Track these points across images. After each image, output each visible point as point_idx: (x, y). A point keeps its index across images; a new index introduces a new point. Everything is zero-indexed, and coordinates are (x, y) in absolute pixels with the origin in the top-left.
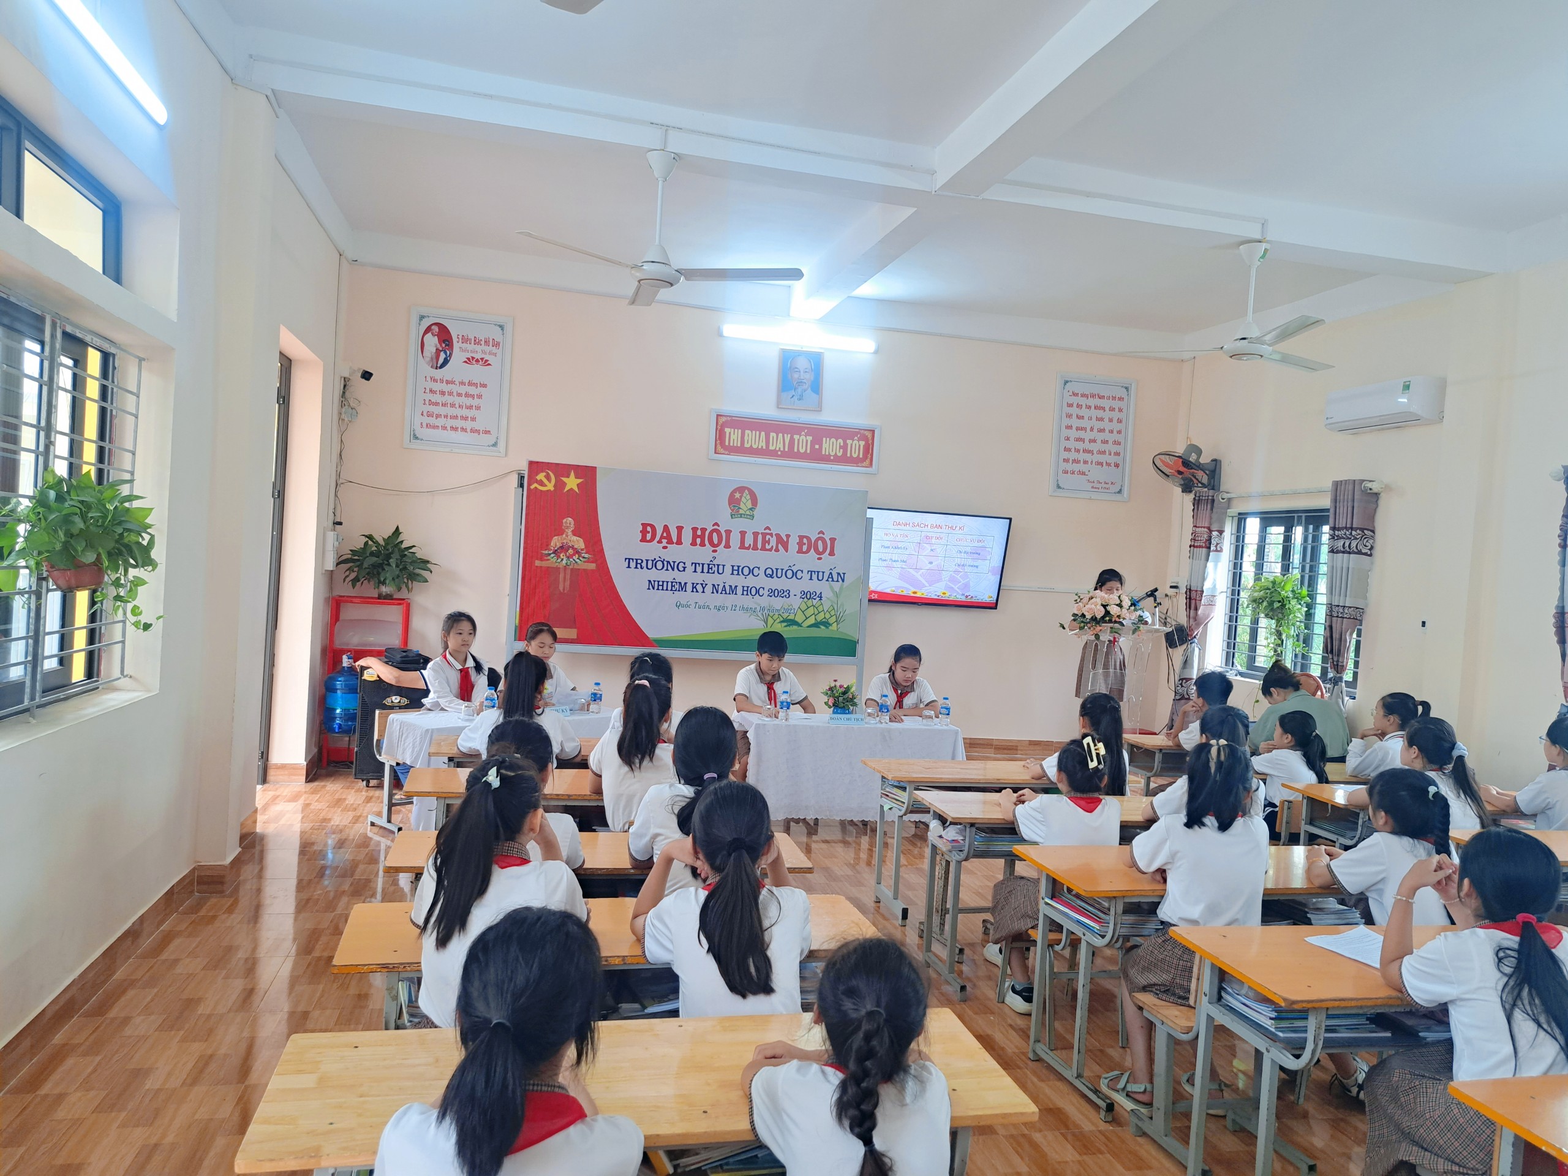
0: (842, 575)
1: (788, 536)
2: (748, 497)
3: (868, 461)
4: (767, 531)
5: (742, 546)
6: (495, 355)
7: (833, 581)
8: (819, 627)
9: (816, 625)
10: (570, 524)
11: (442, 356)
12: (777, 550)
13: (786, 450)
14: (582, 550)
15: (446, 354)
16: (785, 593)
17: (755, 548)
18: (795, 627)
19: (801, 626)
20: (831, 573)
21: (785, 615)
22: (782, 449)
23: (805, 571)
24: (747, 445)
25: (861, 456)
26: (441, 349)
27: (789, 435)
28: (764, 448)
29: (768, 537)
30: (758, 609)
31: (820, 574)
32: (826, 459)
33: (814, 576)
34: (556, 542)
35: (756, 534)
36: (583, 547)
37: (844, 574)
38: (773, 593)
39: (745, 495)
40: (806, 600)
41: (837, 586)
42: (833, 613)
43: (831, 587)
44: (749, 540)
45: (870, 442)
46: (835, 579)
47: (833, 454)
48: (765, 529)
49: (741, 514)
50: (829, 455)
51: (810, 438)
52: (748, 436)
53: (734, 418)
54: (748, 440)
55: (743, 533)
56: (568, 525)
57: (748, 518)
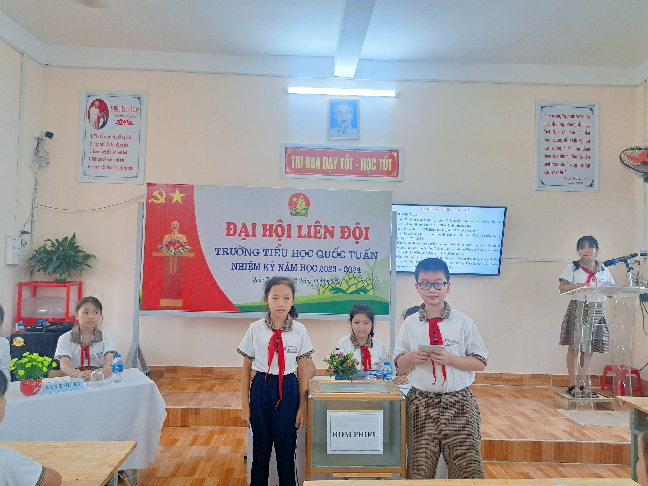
0: (375, 254)
1: (333, 227)
2: (303, 200)
3: (395, 173)
4: (318, 224)
5: (300, 236)
6: (135, 117)
7: (368, 258)
8: (360, 293)
9: (357, 291)
10: (176, 225)
11: (102, 120)
12: (325, 237)
13: (335, 168)
14: (185, 243)
15: (104, 119)
16: (333, 269)
17: (309, 237)
18: (341, 294)
19: (346, 293)
20: (366, 253)
21: (333, 285)
22: (332, 168)
23: (347, 252)
24: (307, 167)
25: (390, 169)
26: (101, 116)
27: (337, 158)
28: (320, 168)
29: (318, 228)
30: (313, 281)
31: (359, 254)
32: (364, 173)
33: (354, 256)
34: (167, 238)
35: (309, 227)
36: (186, 241)
37: (377, 253)
38: (323, 269)
39: (300, 199)
40: (348, 273)
41: (371, 262)
42: (369, 282)
43: (367, 264)
44: (304, 231)
45: (396, 159)
46: (370, 257)
47: (369, 169)
48: (316, 223)
49: (298, 213)
50: (367, 170)
51: (352, 159)
52: (308, 160)
53: (297, 149)
54: (308, 163)
55: (300, 227)
56: (175, 226)
57: (303, 216)
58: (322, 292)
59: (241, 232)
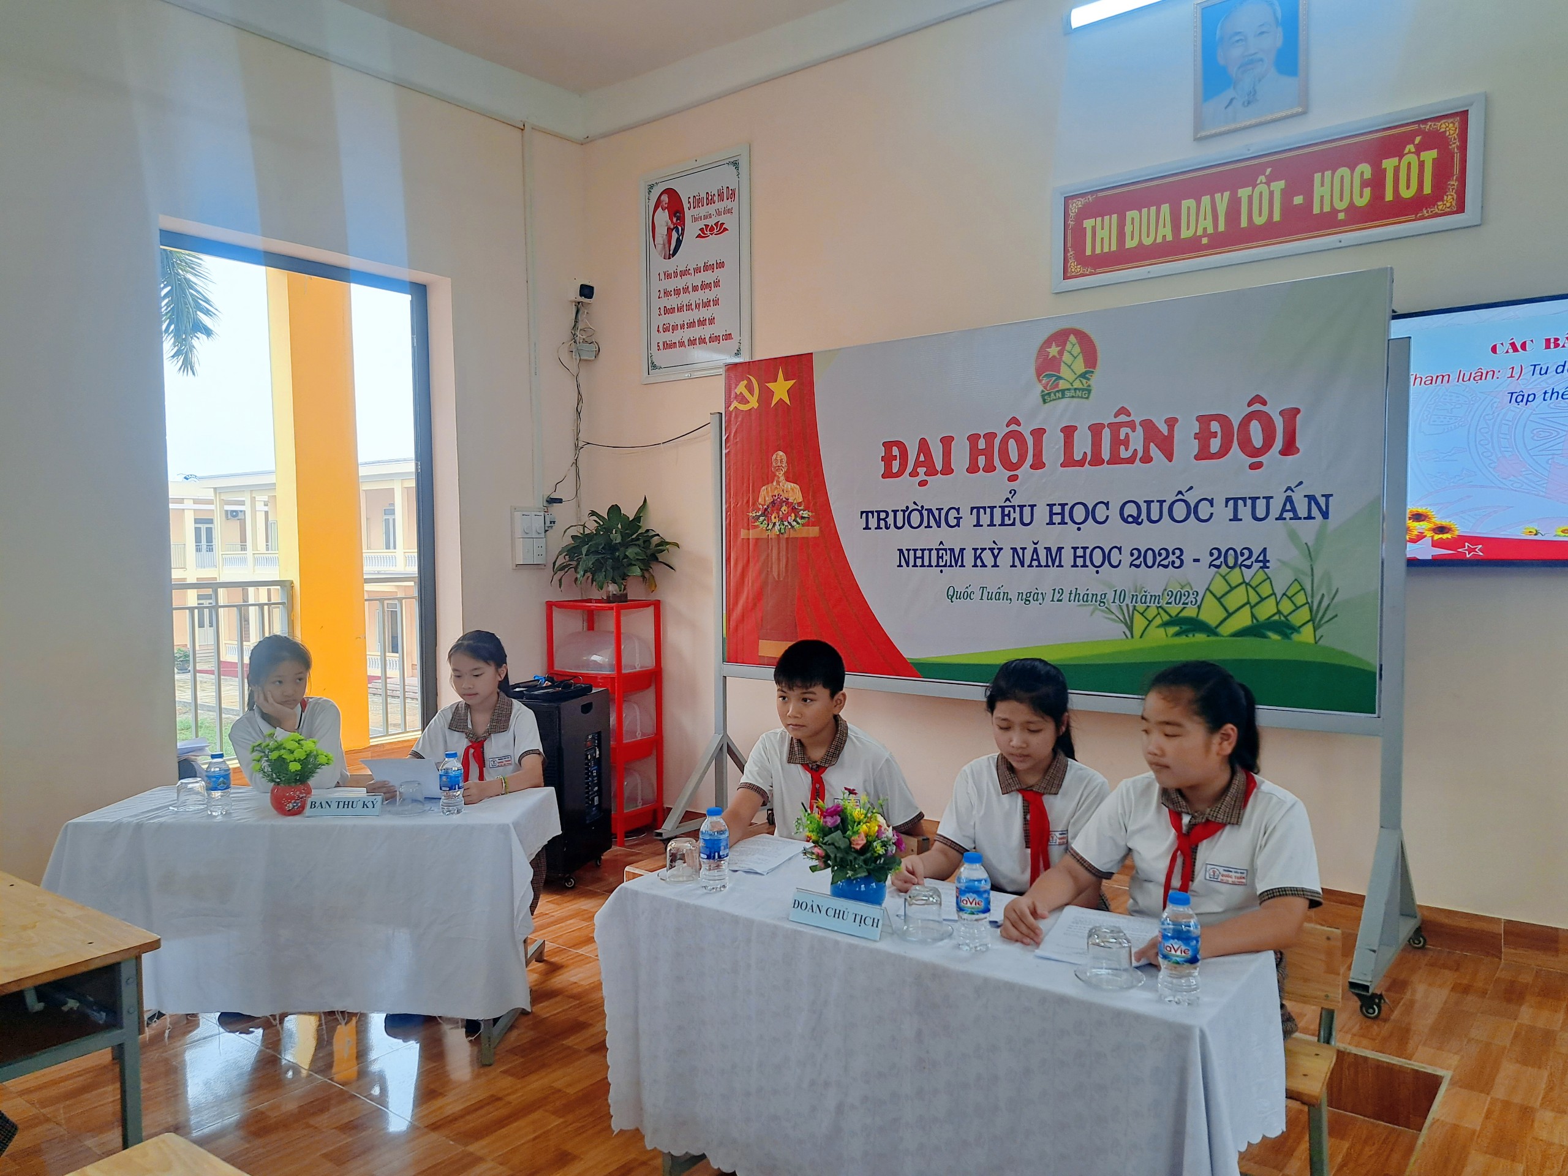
0: (1322, 501)
1: (1171, 423)
2: (1077, 350)
3: (1450, 199)
4: (1123, 418)
5: (1069, 461)
6: (730, 211)
7: (1296, 517)
8: (1265, 637)
9: (1256, 630)
10: (781, 461)
11: (674, 236)
12: (1147, 459)
13: (1221, 228)
14: (799, 504)
15: (678, 232)
16: (1172, 558)
17: (1097, 460)
18: (1201, 637)
19: (1216, 634)
20: (1289, 499)
21: (1174, 610)
22: (1210, 230)
23: (1219, 502)
24: (1130, 244)
25: (1427, 190)
26: (672, 227)
27: (1227, 194)
28: (1169, 238)
29: (1124, 431)
30: (1110, 596)
31: (1261, 505)
32: (1328, 222)
33: (1244, 512)
34: (765, 495)
35: (1096, 430)
36: (801, 500)
37: (1327, 497)
38: (1141, 558)
39: (1068, 347)
40: (1224, 569)
41: (1307, 530)
42: (1300, 599)
43: (1293, 536)
44: (1082, 445)
45: (1454, 146)
46: (1302, 511)
47: (1341, 206)
48: (1116, 416)
49: (1063, 391)
50: (1334, 212)
51: (1279, 186)
52: (1133, 223)
53: (1100, 194)
54: (1133, 232)
55: (1069, 432)
56: (779, 464)
57: (1078, 397)
58: (1137, 631)
59: (918, 464)
